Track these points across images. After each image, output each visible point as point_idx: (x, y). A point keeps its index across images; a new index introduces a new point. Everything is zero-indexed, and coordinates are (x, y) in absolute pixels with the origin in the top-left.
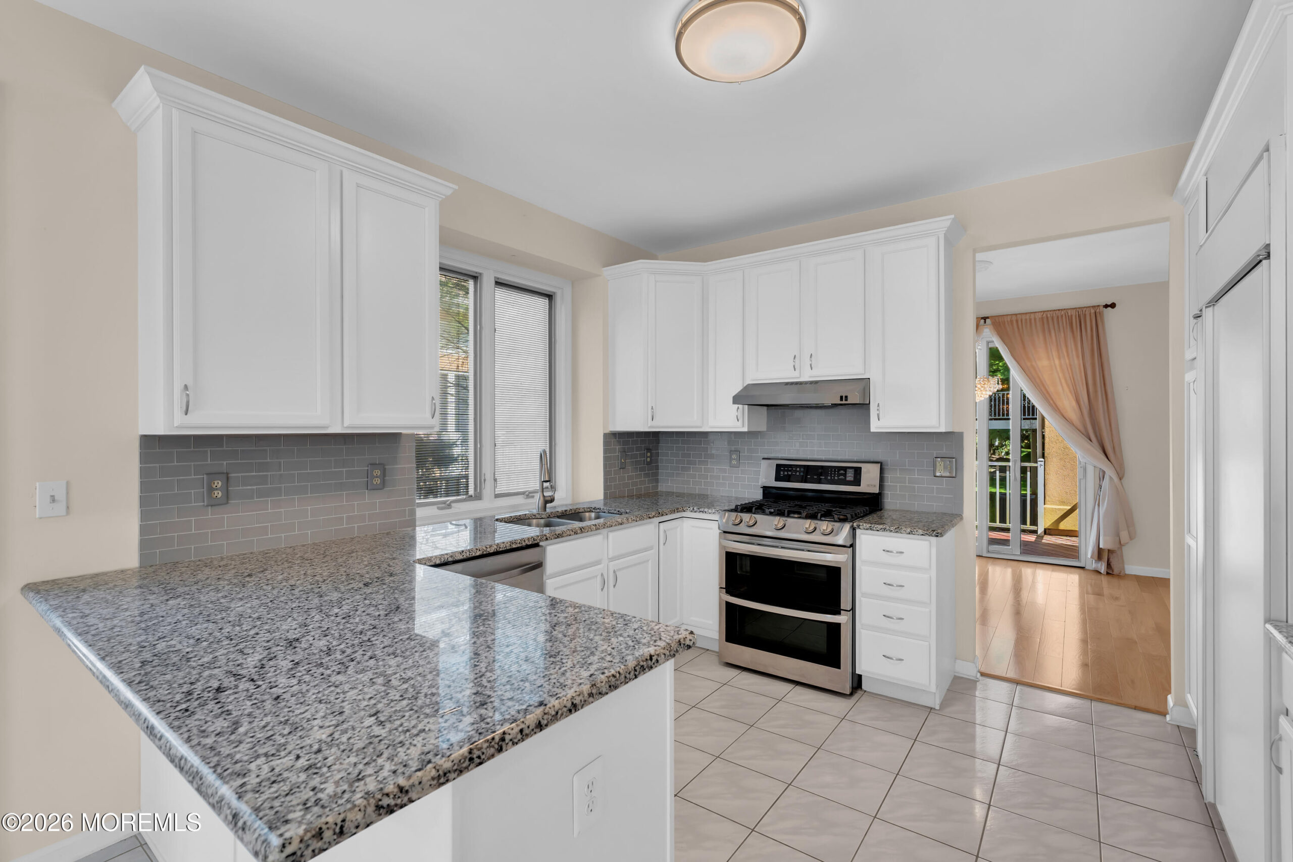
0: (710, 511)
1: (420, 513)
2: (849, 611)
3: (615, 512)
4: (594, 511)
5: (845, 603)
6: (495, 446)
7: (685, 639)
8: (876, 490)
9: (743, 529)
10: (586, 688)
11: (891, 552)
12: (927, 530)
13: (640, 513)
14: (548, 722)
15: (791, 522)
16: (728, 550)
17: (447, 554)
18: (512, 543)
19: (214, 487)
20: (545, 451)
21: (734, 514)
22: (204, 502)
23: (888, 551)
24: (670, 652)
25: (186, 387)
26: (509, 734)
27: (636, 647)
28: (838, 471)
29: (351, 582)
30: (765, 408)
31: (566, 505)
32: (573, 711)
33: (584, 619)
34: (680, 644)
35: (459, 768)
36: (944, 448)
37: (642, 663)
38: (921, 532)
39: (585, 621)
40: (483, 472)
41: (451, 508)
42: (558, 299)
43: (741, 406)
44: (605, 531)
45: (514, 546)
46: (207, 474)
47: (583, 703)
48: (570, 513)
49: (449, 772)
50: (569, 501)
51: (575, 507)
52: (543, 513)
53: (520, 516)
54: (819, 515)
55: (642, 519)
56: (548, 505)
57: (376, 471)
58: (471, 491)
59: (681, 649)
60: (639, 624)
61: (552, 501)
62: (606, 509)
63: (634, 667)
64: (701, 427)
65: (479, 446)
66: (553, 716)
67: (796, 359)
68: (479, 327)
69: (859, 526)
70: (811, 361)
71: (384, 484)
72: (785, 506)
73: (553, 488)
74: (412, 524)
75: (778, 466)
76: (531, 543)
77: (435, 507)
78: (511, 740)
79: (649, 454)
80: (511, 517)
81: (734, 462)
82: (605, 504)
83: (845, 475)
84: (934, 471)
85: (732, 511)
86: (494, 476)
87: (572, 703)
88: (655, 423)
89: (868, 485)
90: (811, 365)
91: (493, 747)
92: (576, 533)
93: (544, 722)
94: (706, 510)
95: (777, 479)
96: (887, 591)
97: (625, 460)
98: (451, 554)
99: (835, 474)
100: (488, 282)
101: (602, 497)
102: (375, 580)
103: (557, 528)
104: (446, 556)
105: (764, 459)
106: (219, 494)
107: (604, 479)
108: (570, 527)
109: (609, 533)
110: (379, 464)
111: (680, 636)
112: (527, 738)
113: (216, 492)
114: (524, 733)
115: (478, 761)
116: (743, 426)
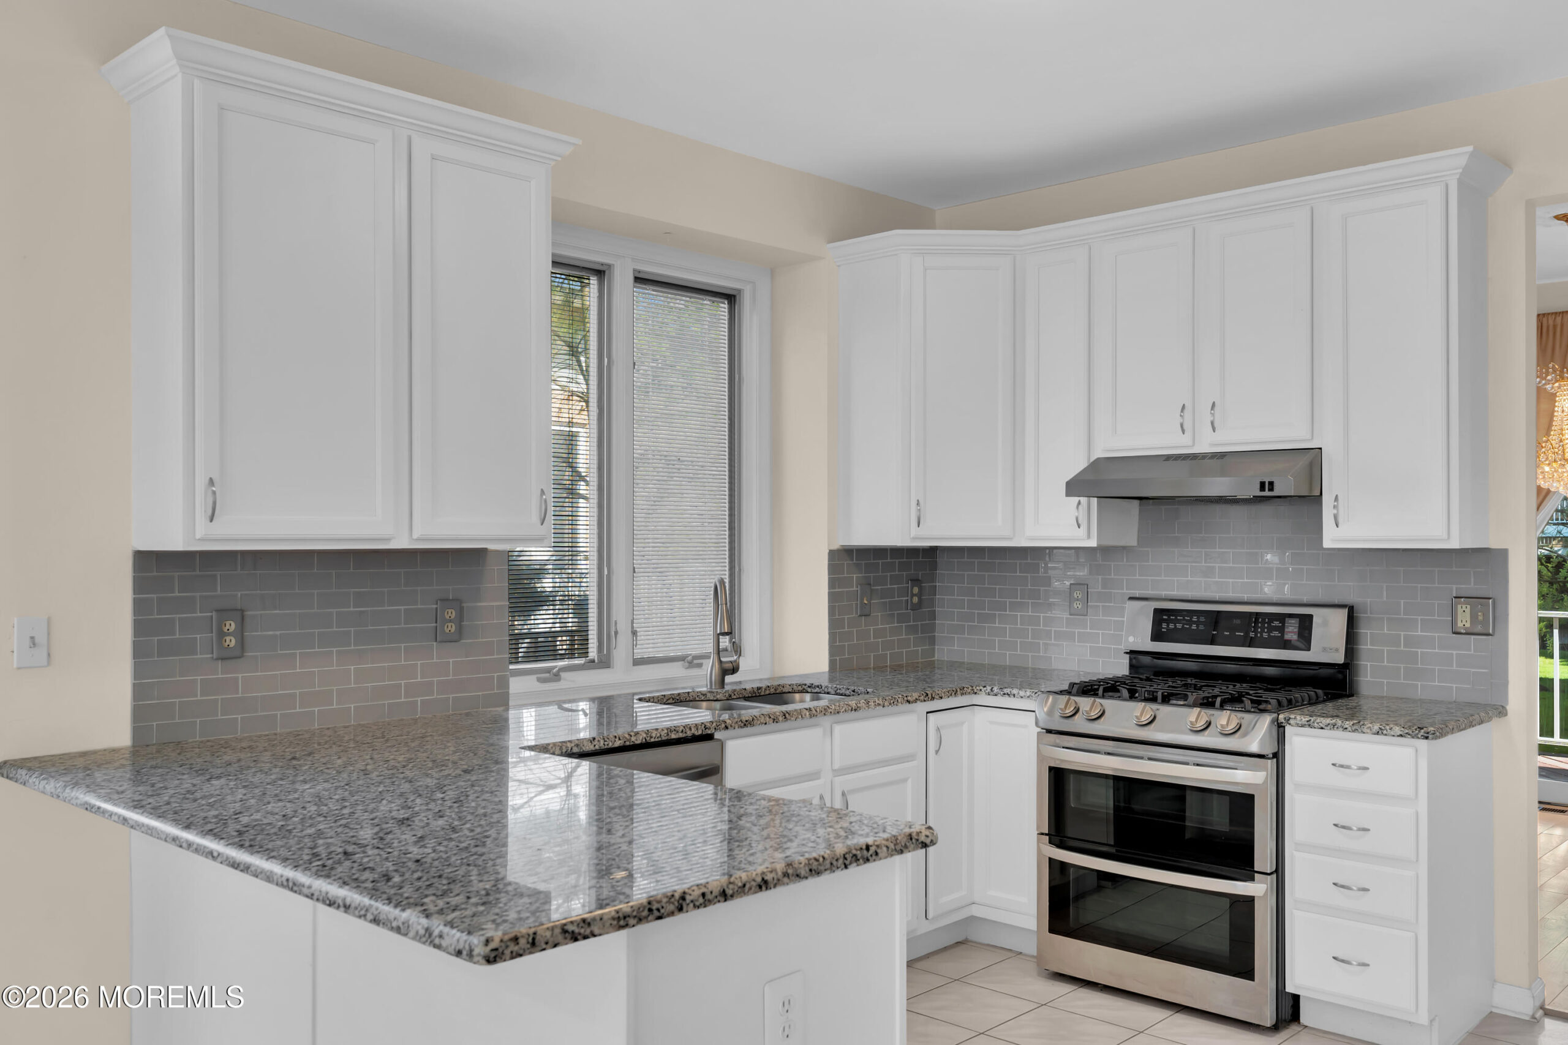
0: (1022, 693)
1: (517, 686)
2: (1269, 874)
3: (848, 692)
4: (809, 690)
5: (1263, 858)
6: (634, 572)
7: (918, 833)
8: (1339, 658)
9: (1079, 724)
10: (780, 867)
11: (1348, 767)
12: (1410, 727)
13: (891, 692)
14: (734, 893)
15: (1165, 711)
16: (1053, 765)
17: (570, 742)
18: (671, 731)
19: (226, 630)
20: (722, 582)
21: (1064, 698)
22: (213, 653)
23: (1342, 766)
24: (895, 845)
25: (211, 482)
26: (690, 895)
27: (850, 837)
28: (1269, 623)
29: (443, 768)
30: (1137, 502)
31: (761, 680)
32: (764, 888)
33: (781, 812)
34: (911, 839)
35: (638, 915)
36: (1472, 580)
37: (854, 852)
38: (1397, 730)
39: (782, 813)
40: (614, 619)
41: (559, 680)
42: (746, 303)
43: (1084, 500)
44: (826, 721)
45: (673, 736)
46: (217, 611)
47: (775, 881)
48: (767, 692)
49: (629, 916)
50: (765, 675)
51: (776, 683)
52: (719, 691)
53: (679, 694)
54: (1219, 700)
55: (894, 702)
56: (728, 679)
57: (450, 611)
58: (593, 653)
59: (912, 846)
60: (858, 818)
61: (734, 670)
62: (831, 687)
63: (844, 855)
64: (1010, 539)
65: (606, 572)
66: (739, 887)
67: (1186, 411)
68: (606, 360)
69: (1288, 720)
70: (1213, 415)
71: (458, 636)
72: (1160, 687)
73: (737, 649)
74: (503, 700)
75: (1157, 612)
76: (700, 732)
77: (534, 677)
78: (692, 901)
79: (916, 590)
80: (664, 696)
81: (1077, 605)
82: (831, 680)
83: (1282, 629)
84: (1453, 622)
85: (1061, 692)
86: (633, 627)
87: (763, 879)
88: (923, 531)
89: (1324, 650)
90: (1212, 423)
91: (673, 903)
92: (776, 720)
93: (729, 892)
94: (1015, 691)
95: (1157, 636)
96: (1340, 839)
97: (869, 600)
98: (577, 742)
99: (1263, 629)
100: (622, 279)
101: (824, 667)
102: (477, 767)
103: (743, 712)
104: (569, 745)
105: (1131, 598)
106: (231, 641)
107: (830, 634)
108: (765, 712)
109: (834, 725)
110: (452, 600)
111: (912, 830)
112: (710, 905)
113: (228, 639)
114: (706, 898)
115: (656, 914)
116: (1089, 537)
